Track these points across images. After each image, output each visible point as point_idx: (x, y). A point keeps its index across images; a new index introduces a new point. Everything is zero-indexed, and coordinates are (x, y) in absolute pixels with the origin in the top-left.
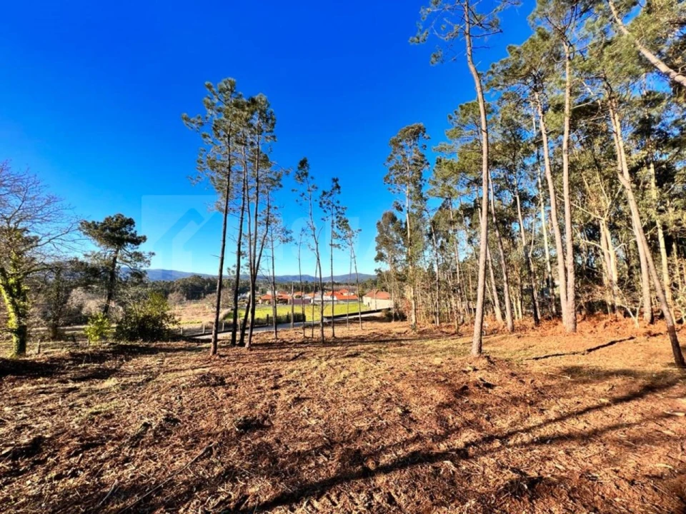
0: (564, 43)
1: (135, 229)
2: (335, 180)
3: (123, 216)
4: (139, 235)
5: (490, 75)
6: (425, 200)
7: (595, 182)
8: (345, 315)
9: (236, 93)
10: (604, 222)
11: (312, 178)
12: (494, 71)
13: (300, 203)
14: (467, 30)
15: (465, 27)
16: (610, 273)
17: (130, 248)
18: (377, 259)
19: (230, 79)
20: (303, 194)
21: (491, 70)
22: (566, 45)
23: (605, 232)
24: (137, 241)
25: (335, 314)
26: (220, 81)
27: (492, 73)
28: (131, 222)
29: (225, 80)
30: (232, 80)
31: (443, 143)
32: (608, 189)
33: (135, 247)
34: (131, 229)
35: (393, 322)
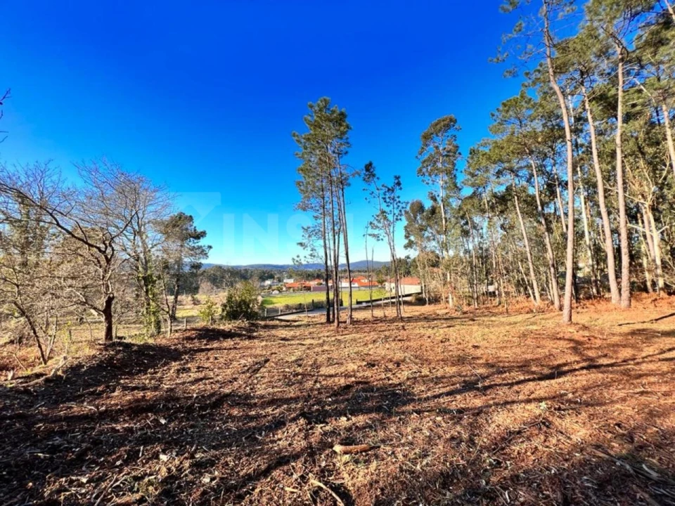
0: (617, 46)
1: (194, 225)
2: (397, 178)
3: (184, 214)
4: (199, 230)
5: (537, 73)
6: (460, 189)
7: (638, 168)
8: (381, 300)
9: (329, 109)
10: (647, 206)
11: (378, 178)
12: (541, 69)
13: (368, 200)
14: (548, 53)
15: (545, 50)
16: (652, 255)
17: (192, 243)
18: (406, 247)
19: (325, 97)
20: (373, 192)
21: (539, 68)
22: (619, 47)
23: (648, 216)
24: (199, 236)
25: (373, 299)
26: (318, 100)
27: (539, 71)
28: (191, 218)
29: (322, 99)
30: (328, 98)
31: (485, 138)
32: (651, 174)
33: (196, 241)
34: (191, 226)
35: (427, 305)
